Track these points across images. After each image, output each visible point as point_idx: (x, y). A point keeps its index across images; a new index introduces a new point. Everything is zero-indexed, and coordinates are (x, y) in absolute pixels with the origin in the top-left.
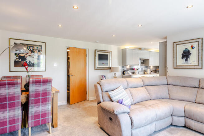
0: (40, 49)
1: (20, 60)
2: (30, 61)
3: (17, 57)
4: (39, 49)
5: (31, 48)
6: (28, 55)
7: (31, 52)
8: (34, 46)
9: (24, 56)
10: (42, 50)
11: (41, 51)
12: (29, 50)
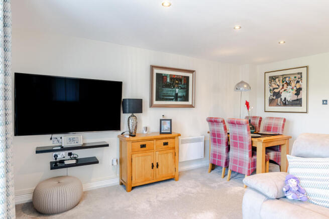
0: (299, 79)
1: (275, 98)
2: (285, 99)
3: (272, 94)
4: (297, 79)
5: (287, 79)
6: (283, 90)
7: (287, 85)
8: (291, 76)
9: (279, 91)
10: (301, 80)
11: (300, 82)
12: (285, 82)
